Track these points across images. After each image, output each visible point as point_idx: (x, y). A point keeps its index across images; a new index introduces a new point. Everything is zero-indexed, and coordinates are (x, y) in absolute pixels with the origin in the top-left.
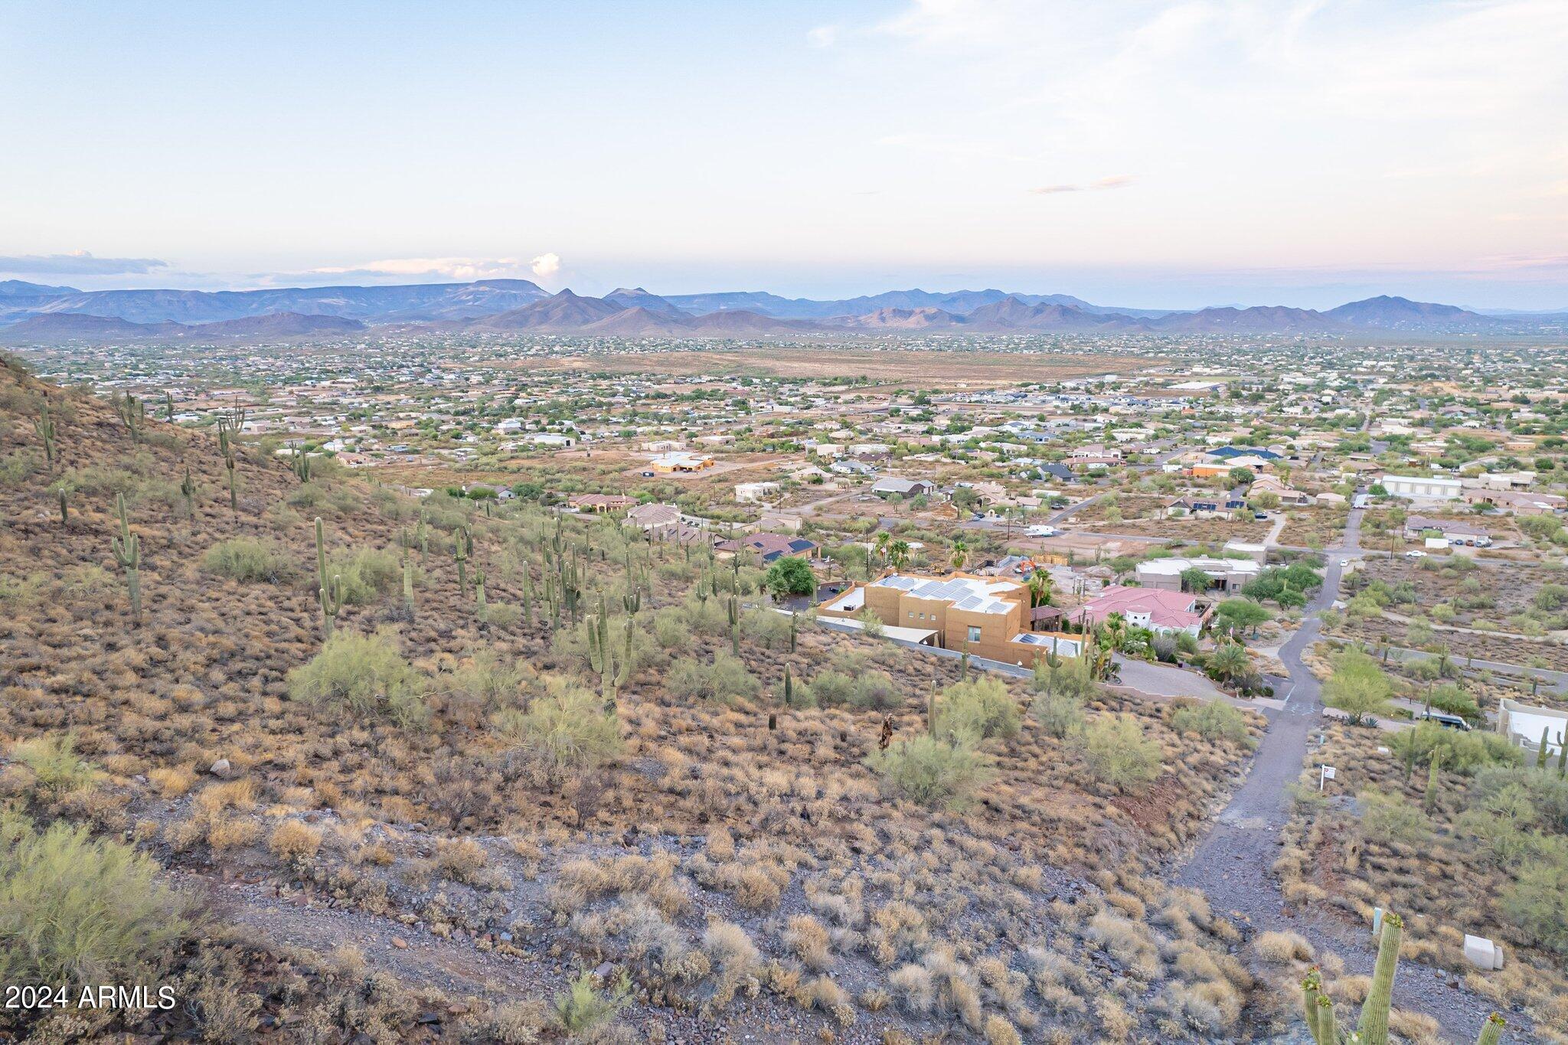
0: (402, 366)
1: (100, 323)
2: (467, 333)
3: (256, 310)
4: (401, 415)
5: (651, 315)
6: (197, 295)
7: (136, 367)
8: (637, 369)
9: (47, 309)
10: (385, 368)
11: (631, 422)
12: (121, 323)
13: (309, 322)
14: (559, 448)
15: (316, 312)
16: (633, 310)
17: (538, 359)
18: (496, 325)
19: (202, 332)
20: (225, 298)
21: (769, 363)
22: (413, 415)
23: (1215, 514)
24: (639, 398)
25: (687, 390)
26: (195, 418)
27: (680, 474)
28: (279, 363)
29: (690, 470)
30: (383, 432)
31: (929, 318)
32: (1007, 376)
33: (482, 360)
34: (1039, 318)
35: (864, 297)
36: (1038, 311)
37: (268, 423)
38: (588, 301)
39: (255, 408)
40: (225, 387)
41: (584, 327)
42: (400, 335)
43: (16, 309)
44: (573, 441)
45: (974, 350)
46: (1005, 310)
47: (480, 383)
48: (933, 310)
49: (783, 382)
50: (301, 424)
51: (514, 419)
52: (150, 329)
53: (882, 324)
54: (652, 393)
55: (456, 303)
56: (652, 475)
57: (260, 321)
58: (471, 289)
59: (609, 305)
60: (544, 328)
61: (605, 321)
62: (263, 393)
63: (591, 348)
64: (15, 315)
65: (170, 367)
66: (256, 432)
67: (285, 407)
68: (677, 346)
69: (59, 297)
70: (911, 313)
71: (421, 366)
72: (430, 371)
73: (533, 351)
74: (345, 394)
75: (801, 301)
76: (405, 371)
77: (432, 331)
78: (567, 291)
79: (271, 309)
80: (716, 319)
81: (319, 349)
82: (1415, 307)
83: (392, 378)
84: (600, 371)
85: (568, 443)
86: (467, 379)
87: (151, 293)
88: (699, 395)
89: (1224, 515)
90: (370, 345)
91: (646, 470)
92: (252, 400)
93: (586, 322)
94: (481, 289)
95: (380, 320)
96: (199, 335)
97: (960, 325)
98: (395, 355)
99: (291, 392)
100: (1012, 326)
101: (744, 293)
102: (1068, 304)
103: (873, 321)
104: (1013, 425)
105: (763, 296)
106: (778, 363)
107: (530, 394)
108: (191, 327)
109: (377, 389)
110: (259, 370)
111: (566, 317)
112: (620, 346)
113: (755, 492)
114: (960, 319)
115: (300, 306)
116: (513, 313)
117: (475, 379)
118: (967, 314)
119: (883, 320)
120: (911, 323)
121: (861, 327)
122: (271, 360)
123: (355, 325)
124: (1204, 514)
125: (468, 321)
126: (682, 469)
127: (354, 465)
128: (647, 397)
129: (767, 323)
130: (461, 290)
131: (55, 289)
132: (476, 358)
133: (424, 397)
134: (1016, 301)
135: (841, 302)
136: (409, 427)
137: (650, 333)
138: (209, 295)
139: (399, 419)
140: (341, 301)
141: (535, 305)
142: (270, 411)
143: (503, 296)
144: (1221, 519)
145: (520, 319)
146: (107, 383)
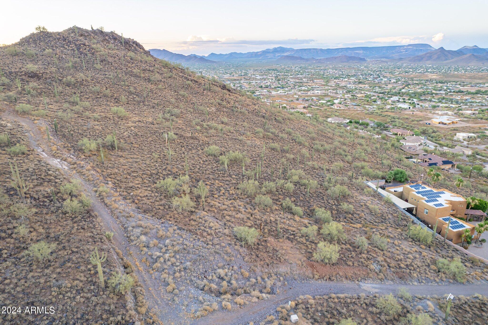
0: (372, 75)
1: (296, 58)
2: (399, 64)
3: (336, 54)
4: (362, 92)
5: (476, 57)
6: (321, 50)
7: (299, 72)
8: (457, 79)
9: (286, 54)
10: (366, 75)
11: (440, 102)
12: (301, 58)
13: (350, 59)
14: (405, 109)
15: (353, 55)
16: (468, 55)
17: (420, 74)
18: (410, 61)
19: (319, 61)
20: (329, 51)
22: (366, 92)
24: (450, 92)
25: (473, 90)
26: (306, 89)
27: (441, 125)
28: (336, 72)
29: (446, 124)
30: (354, 97)
33: (399, 74)
37: (324, 92)
38: (449, 52)
39: (323, 86)
40: (319, 79)
41: (444, 62)
42: (376, 64)
43: (279, 54)
44: (411, 107)
47: (394, 82)
50: (333, 93)
51: (397, 97)
52: (307, 60)
54: (457, 90)
55: (399, 53)
56: (429, 124)
57: (335, 58)
58: (405, 47)
59: (458, 53)
60: (428, 62)
61: (453, 60)
62: (327, 82)
63: (443, 71)
64: (279, 56)
65: (308, 72)
66: (319, 94)
67: (331, 86)
68: (483, 70)
69: (289, 51)
71: (378, 75)
72: (380, 77)
73: (420, 71)
74: (350, 83)
76: (372, 77)
77: (387, 62)
78: (442, 48)
79: (340, 54)
81: (350, 67)
83: (366, 78)
84: (441, 80)
85: (410, 108)
86: (390, 81)
87: (310, 49)
88: (478, 92)
90: (365, 67)
91: (428, 122)
92: (323, 83)
93: (446, 60)
94: (409, 47)
95: (372, 58)
96: (319, 62)
98: (372, 71)
99: (335, 82)
107: (409, 88)
108: (317, 60)
109: (360, 83)
110: (330, 74)
111: (438, 58)
112: (456, 69)
113: (463, 137)
115: (348, 54)
116: (418, 56)
117: (393, 81)
122: (334, 71)
123: (364, 60)
125: (401, 59)
126: (443, 123)
127: (338, 108)
128: (454, 92)
130: (402, 48)
131: (289, 49)
132: (398, 73)
133: (373, 85)
136: (362, 97)
137: (473, 65)
138: (324, 50)
139: (361, 93)
140: (361, 52)
141: (427, 54)
142: (326, 88)
143: (417, 50)
145: (420, 59)
146: (291, 76)
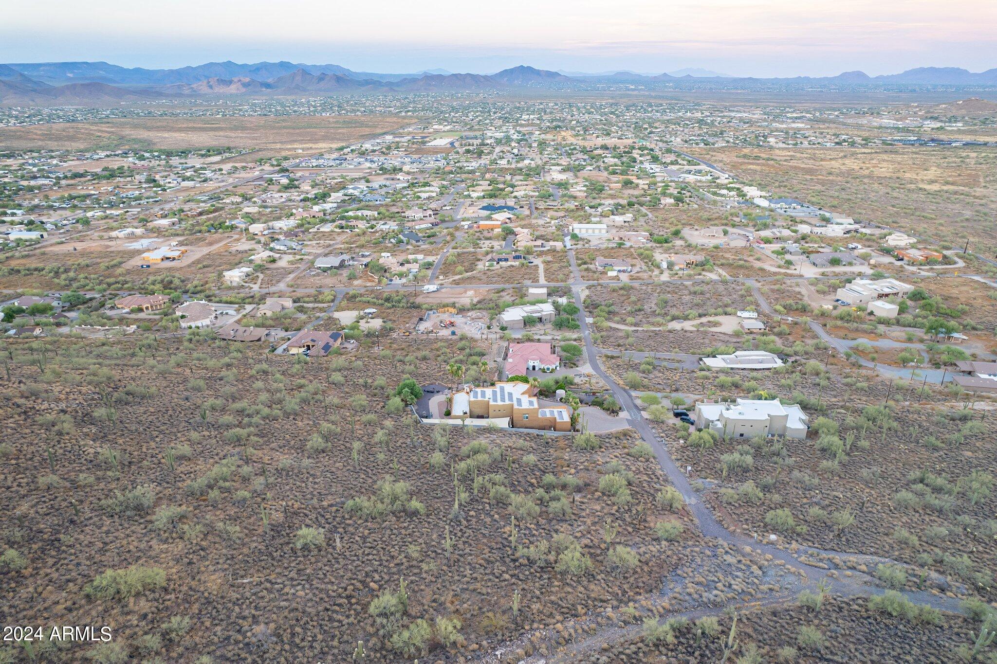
11: (75, 207)
14: (40, 243)
21: (144, 134)
23: (509, 263)
24: (60, 179)
29: (174, 259)
31: (245, 85)
32: (325, 138)
34: (322, 84)
35: (188, 68)
36: (321, 79)
45: (288, 114)
46: (298, 78)
48: (247, 80)
49: (169, 154)
53: (210, 91)
56: (149, 267)
70: (231, 82)
75: (138, 71)
80: (73, 89)
82: (538, 73)
85: (42, 236)
88: (110, 173)
89: (513, 263)
91: (139, 261)
97: (269, 90)
100: (305, 90)
101: (86, 63)
102: (339, 74)
103: (204, 89)
104: (354, 189)
105: (102, 65)
106: (150, 133)
114: (268, 86)
118: (270, 81)
119: (211, 87)
120: (233, 89)
121: (195, 94)
124: (503, 263)
126: (168, 258)
128: (65, 177)
129: (120, 93)
134: (304, 72)
135: (172, 71)
144: (513, 266)
